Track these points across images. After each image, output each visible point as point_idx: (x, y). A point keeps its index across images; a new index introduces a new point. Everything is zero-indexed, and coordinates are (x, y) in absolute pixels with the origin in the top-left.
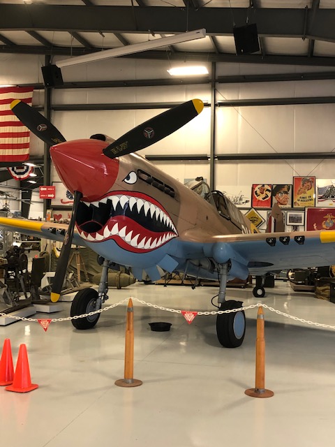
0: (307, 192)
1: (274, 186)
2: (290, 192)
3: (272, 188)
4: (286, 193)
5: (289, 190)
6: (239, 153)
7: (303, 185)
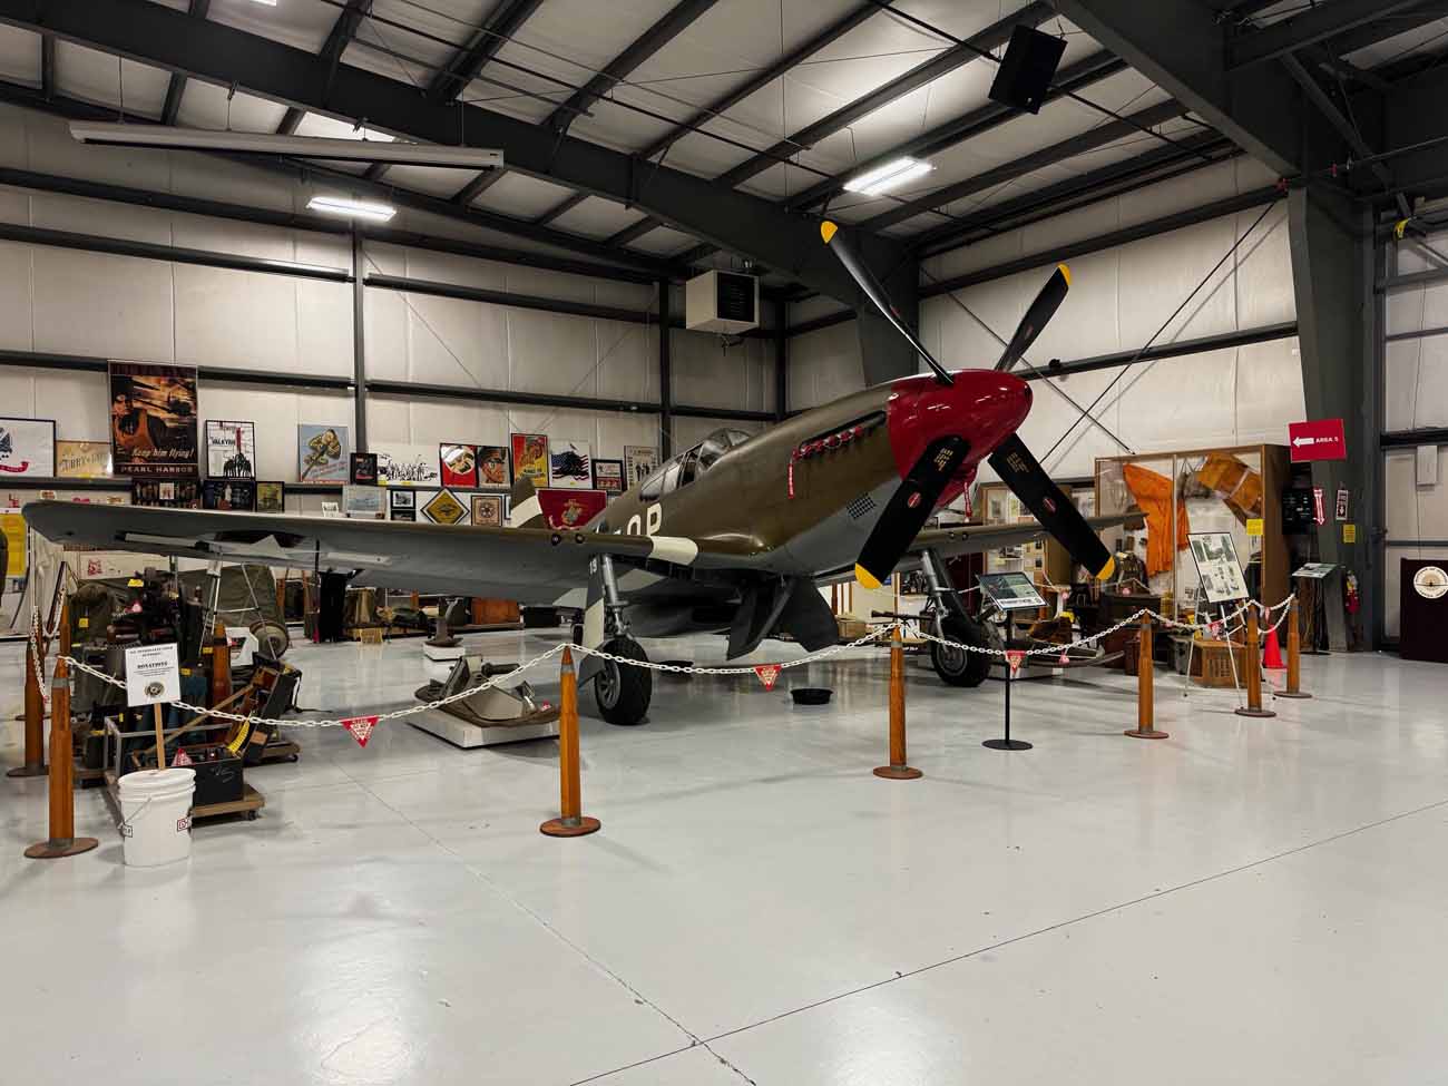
0: (536, 462)
1: (479, 449)
2: (506, 460)
3: (475, 451)
4: (500, 461)
5: (503, 456)
6: (410, 381)
7: (528, 449)
